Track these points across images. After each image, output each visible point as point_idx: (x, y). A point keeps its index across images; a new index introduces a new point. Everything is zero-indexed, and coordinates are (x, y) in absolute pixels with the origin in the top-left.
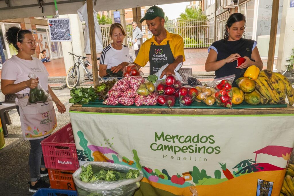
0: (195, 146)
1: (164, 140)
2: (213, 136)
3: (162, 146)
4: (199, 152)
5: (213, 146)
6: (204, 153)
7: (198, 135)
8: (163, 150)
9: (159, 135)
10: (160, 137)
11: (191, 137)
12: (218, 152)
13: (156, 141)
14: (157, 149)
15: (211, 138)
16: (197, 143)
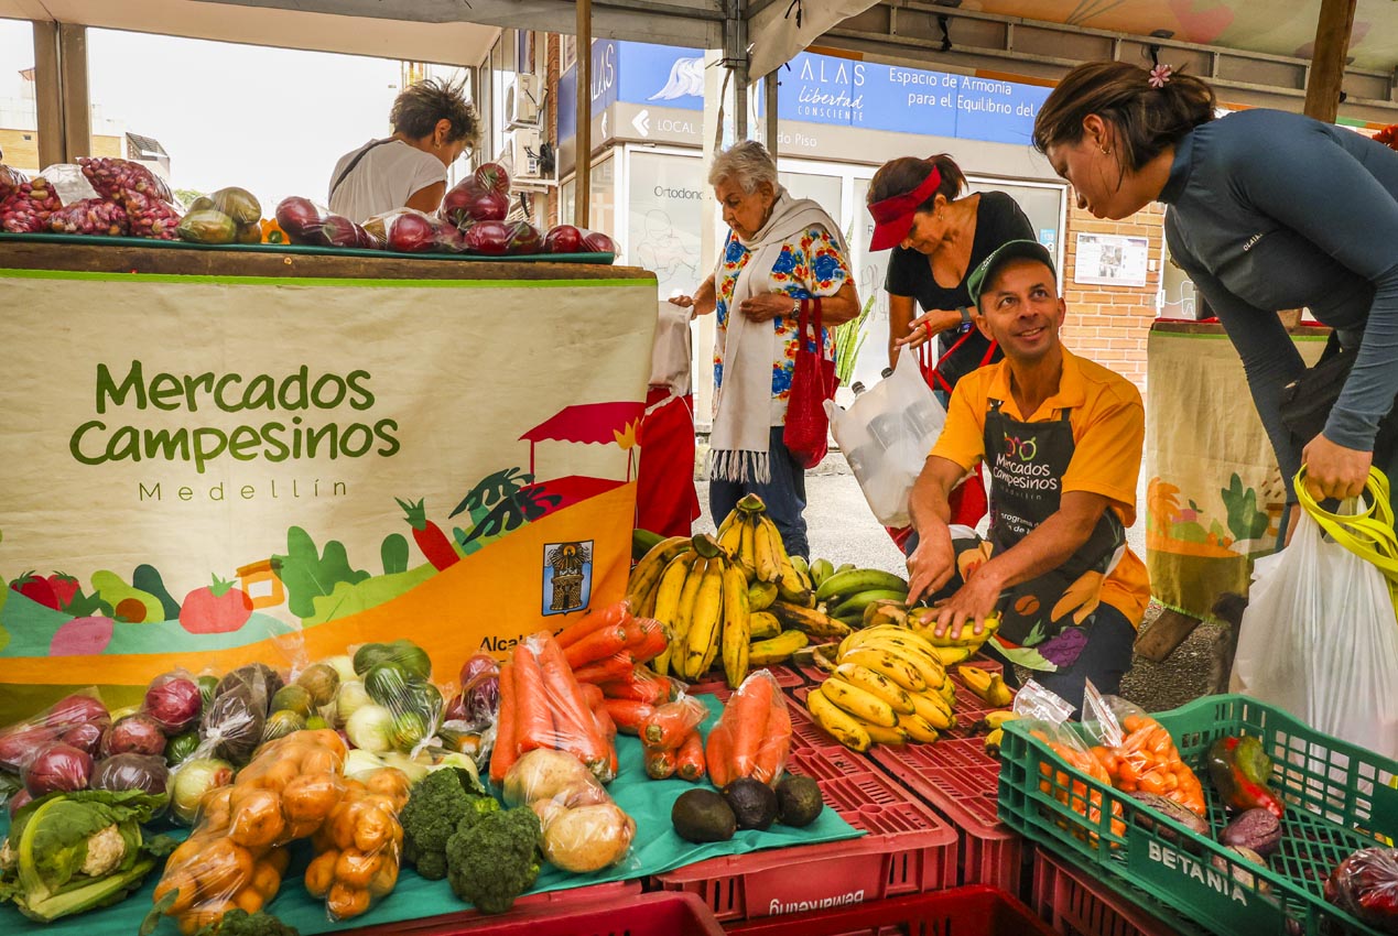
0: (290, 427)
1: (142, 404)
2: (367, 376)
3: (135, 434)
4: (311, 454)
5: (370, 418)
6: (333, 455)
7: (304, 369)
8: (137, 458)
9: (119, 377)
10: (125, 387)
11: (270, 382)
12: (388, 446)
13: (101, 409)
14: (109, 454)
15: (359, 381)
16: (299, 412)
